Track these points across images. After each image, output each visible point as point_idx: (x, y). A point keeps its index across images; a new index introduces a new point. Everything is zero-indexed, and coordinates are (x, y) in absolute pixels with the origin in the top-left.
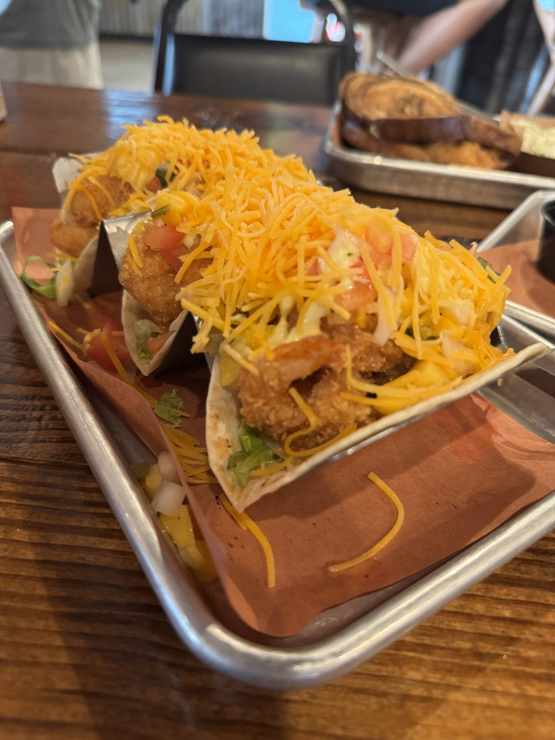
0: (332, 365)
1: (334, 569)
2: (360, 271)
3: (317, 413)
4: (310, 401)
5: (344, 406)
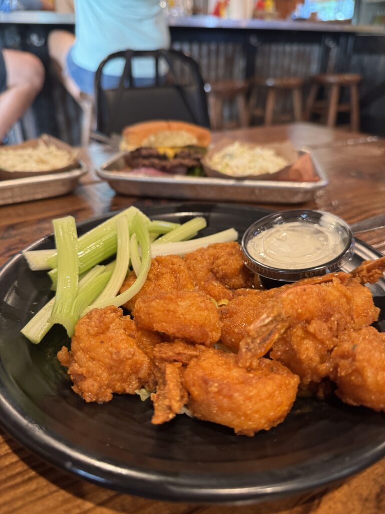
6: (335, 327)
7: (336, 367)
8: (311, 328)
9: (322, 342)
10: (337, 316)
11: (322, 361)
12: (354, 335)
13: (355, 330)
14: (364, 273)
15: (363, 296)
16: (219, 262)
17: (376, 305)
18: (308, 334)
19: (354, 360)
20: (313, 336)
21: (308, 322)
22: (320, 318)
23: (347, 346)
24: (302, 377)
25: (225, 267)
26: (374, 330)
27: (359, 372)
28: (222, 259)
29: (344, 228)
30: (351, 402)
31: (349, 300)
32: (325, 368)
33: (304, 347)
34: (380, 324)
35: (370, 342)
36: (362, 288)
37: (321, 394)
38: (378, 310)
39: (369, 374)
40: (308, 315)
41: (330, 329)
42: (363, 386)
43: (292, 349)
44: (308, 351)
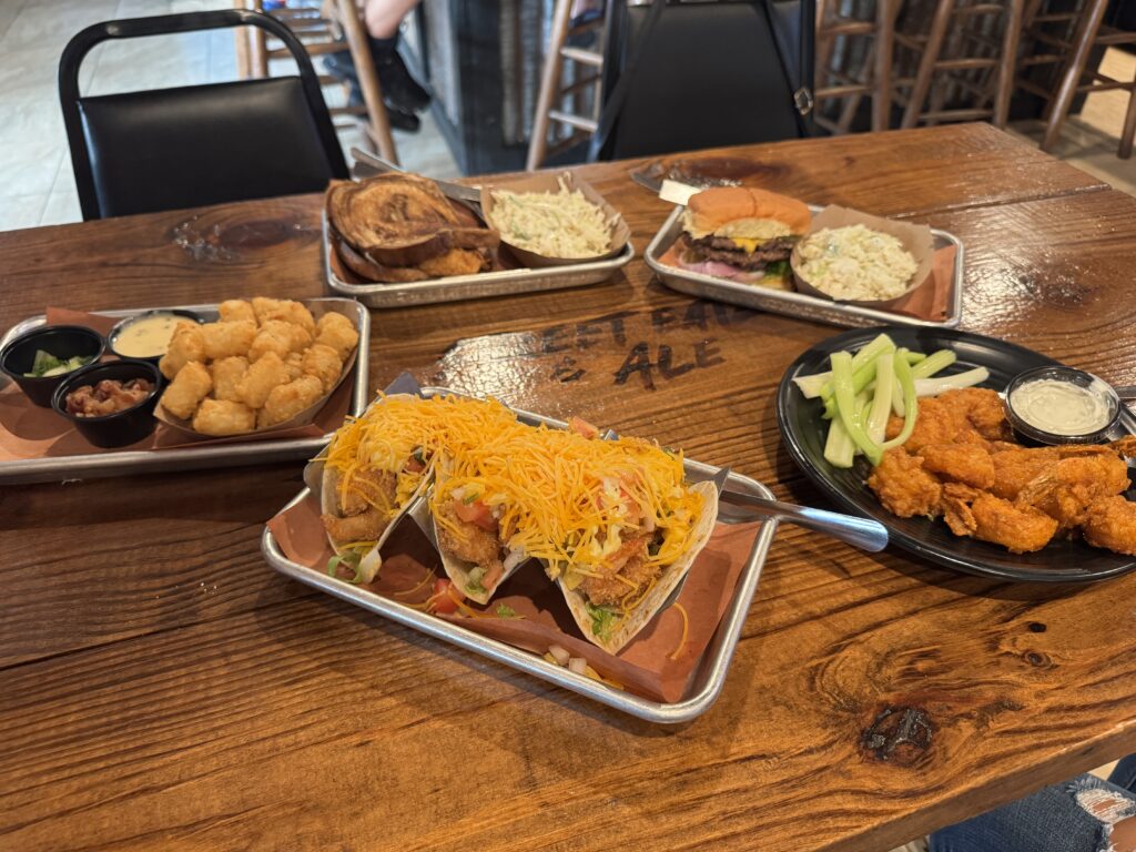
0: (639, 555)
1: (674, 658)
2: (627, 497)
3: (636, 582)
4: (628, 576)
5: (647, 571)
6: (1093, 492)
7: (1089, 520)
8: (1075, 490)
9: (1081, 501)
10: (1096, 484)
11: (1078, 514)
12: (1106, 500)
13: (1107, 496)
14: (1124, 447)
15: (1119, 469)
16: (979, 411)
17: (1129, 477)
18: (1070, 493)
19: (1106, 516)
20: (1075, 496)
21: (1073, 485)
22: (1083, 483)
23: (1102, 507)
24: (1060, 522)
25: (986, 419)
26: (1122, 498)
27: (1107, 525)
28: (983, 409)
29: (1114, 399)
30: (1095, 544)
31: (1108, 472)
32: (1080, 519)
33: (1066, 503)
34: (1129, 493)
35: (1119, 507)
36: (1119, 461)
37: (1070, 538)
38: (1130, 482)
39: (1115, 528)
40: (1073, 480)
41: (1089, 493)
42: (1109, 535)
43: (1056, 502)
44: (1069, 506)
